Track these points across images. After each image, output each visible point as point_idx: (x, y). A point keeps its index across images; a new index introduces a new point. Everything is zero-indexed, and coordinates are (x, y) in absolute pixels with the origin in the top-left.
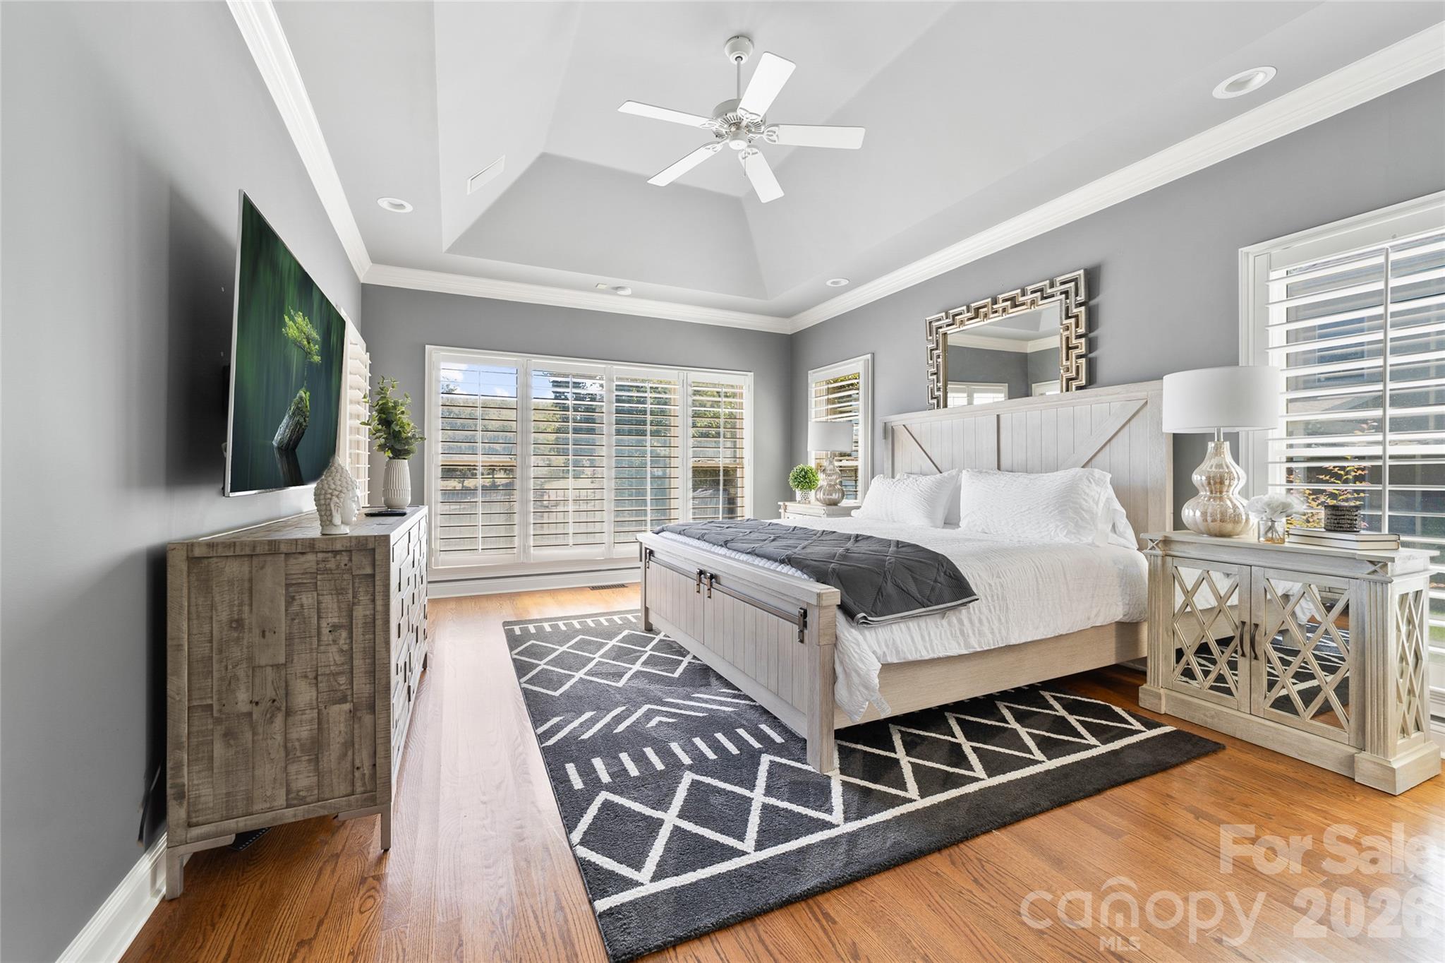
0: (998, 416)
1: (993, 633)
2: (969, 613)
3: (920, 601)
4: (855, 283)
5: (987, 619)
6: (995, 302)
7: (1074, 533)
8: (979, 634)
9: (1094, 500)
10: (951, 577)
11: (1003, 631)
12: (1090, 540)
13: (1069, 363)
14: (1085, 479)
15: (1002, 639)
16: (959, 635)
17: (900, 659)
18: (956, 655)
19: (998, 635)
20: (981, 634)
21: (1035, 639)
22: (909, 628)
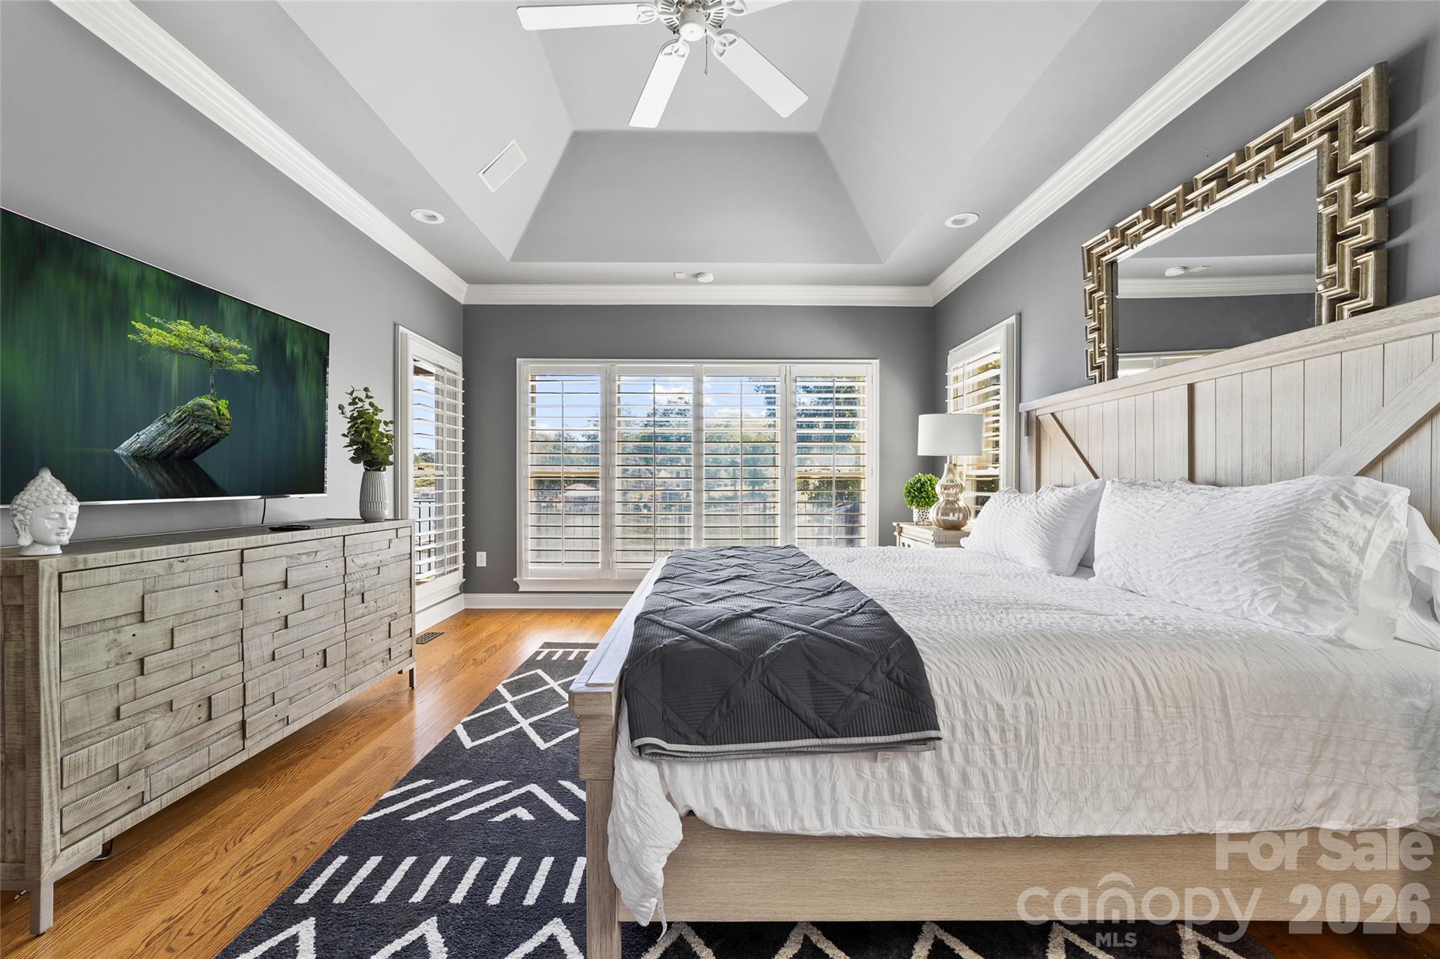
0: (1191, 388)
1: (992, 804)
2: (939, 757)
3: (812, 723)
4: (991, 218)
5: (984, 775)
6: (1190, 187)
7: (1292, 611)
8: (960, 803)
9: (1352, 544)
10: (898, 683)
11: (1020, 804)
12: (1330, 630)
13: (1335, 268)
14: (1328, 499)
15: (1017, 822)
16: (910, 798)
17: (754, 826)
18: (894, 835)
19: (1005, 812)
20: (963, 803)
21: (1117, 832)
22: (787, 770)
